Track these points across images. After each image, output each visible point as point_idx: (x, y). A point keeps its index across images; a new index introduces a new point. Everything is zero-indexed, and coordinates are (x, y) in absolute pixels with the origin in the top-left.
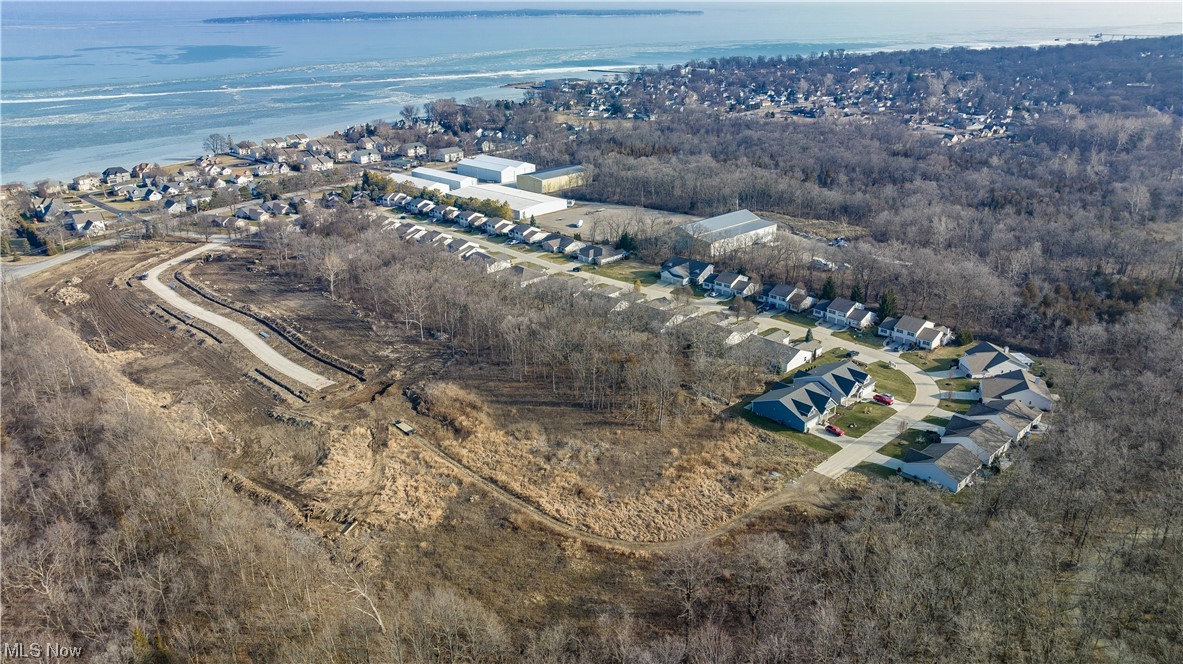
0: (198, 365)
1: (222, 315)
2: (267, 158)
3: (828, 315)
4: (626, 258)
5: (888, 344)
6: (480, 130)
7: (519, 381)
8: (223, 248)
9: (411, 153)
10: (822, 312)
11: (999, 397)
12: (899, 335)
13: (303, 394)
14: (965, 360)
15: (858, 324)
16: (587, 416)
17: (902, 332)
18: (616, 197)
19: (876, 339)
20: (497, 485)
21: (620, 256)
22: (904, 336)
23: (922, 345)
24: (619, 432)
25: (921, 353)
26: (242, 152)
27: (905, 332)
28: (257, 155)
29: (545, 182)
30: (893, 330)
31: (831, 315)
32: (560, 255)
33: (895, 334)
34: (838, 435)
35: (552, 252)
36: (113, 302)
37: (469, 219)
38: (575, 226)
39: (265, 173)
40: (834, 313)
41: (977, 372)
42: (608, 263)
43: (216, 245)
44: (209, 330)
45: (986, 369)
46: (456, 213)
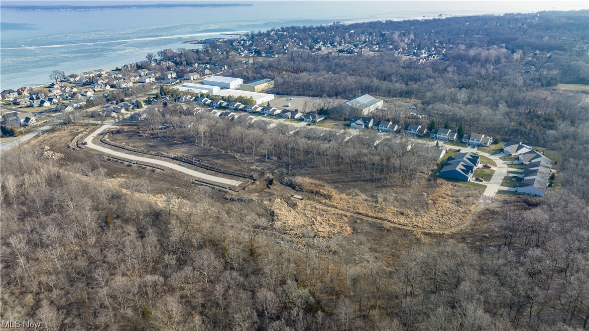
0: (162, 181)
1: (147, 157)
2: (90, 82)
3: (438, 136)
4: (326, 119)
5: (469, 145)
6: (196, 64)
7: (329, 173)
8: (114, 127)
9: (169, 76)
10: (435, 135)
11: (530, 161)
12: (473, 141)
13: (231, 188)
14: (507, 149)
15: (453, 139)
16: (374, 185)
17: (474, 140)
18: (295, 92)
19: (463, 144)
20: (362, 215)
21: (323, 118)
22: (475, 142)
23: (483, 145)
24: (395, 189)
25: (484, 148)
26: (72, 80)
27: (475, 140)
28: (84, 81)
29: (256, 87)
30: (469, 139)
31: (439, 136)
32: (293, 119)
33: (470, 141)
34: (482, 181)
35: (288, 118)
36: (80, 156)
37: (235, 106)
38: (288, 106)
39: (98, 89)
40: (441, 135)
41: (514, 153)
42: (320, 121)
43: (108, 125)
44: (150, 165)
45: (516, 151)
46: (226, 103)
